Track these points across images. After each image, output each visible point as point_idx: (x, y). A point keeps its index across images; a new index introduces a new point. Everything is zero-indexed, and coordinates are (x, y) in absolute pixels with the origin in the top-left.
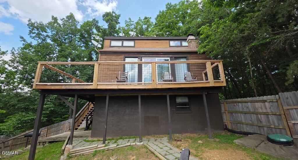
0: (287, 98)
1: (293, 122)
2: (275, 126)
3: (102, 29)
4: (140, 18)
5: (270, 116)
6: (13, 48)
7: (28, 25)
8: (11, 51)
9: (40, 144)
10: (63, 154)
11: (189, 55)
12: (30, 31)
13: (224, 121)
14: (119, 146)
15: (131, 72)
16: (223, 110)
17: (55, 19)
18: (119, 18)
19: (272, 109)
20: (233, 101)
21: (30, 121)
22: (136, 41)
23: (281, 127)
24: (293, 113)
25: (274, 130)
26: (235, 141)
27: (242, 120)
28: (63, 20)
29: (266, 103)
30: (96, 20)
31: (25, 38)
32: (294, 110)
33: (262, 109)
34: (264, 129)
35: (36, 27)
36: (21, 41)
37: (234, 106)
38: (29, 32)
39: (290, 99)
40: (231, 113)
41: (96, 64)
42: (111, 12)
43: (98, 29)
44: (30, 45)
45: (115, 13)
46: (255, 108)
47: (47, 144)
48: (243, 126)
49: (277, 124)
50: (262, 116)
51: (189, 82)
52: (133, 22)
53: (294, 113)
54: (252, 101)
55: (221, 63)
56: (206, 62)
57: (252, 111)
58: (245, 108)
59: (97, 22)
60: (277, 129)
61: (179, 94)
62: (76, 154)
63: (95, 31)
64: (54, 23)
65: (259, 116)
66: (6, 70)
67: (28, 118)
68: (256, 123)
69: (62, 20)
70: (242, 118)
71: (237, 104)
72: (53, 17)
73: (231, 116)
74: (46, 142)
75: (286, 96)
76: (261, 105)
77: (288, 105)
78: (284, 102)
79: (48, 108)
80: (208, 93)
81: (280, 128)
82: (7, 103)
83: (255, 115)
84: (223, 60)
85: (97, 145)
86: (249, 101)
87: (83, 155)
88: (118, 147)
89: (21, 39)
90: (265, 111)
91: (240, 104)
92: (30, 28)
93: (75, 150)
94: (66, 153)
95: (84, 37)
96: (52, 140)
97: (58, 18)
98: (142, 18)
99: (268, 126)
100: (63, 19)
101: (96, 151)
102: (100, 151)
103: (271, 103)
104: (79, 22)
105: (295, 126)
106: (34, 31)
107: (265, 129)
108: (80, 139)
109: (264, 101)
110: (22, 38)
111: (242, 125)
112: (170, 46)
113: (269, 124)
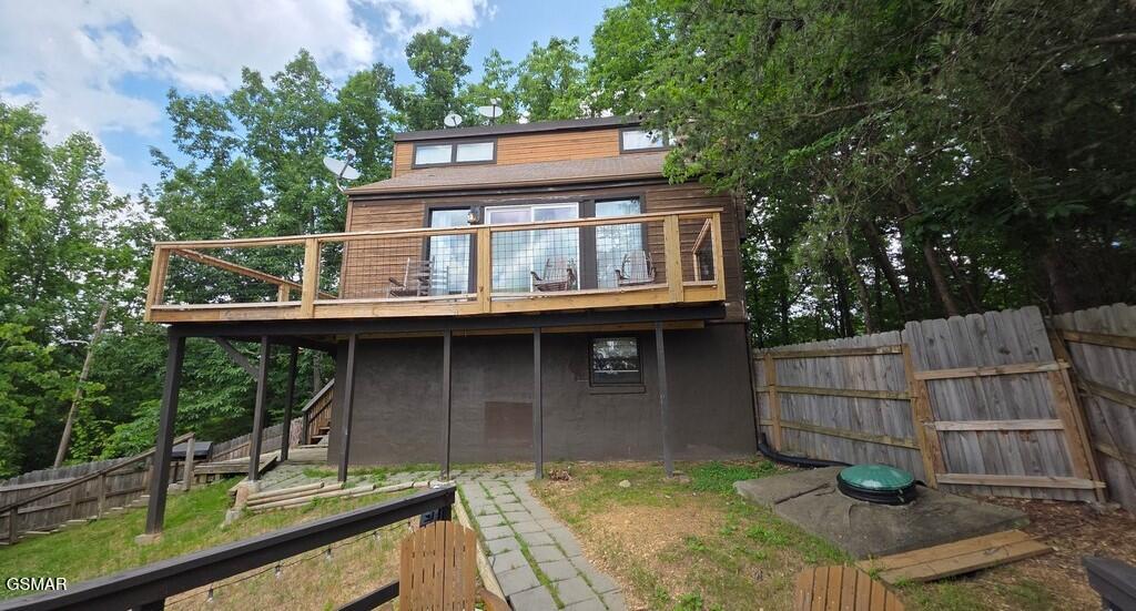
0: (931, 341)
1: (941, 426)
2: (893, 439)
3: (408, 99)
4: (535, 44)
5: (882, 405)
6: (145, 186)
7: (168, 109)
8: (141, 195)
9: (198, 480)
10: (231, 505)
11: (647, 190)
12: (178, 129)
13: (763, 422)
14: (381, 489)
15: (448, 259)
16: (762, 382)
17: (253, 78)
18: (468, 51)
19: (889, 379)
20: (791, 353)
21: (197, 416)
22: (501, 142)
23: (908, 444)
24: (945, 392)
25: (891, 452)
26: (737, 484)
27: (812, 420)
28: (280, 80)
29: (876, 359)
30: (384, 69)
31: (165, 153)
32: (950, 383)
33: (863, 379)
34: (865, 449)
35: (192, 116)
36: (156, 164)
37: (795, 368)
38: (175, 133)
39: (939, 345)
40: (785, 393)
41: (308, 242)
42: (435, 32)
43: (396, 98)
44: (184, 176)
45: (447, 35)
46: (847, 378)
47: (218, 481)
48: (814, 437)
49: (899, 434)
50: (864, 403)
51: (635, 288)
52: (509, 62)
53: (949, 395)
54: (838, 351)
55: (717, 217)
56: (662, 218)
57: (839, 387)
58: (821, 377)
59: (390, 74)
60: (900, 450)
61: (604, 329)
62: (265, 505)
63: (385, 106)
64: (253, 93)
65: (856, 404)
66: (136, 259)
67: (192, 407)
68: (848, 428)
69: (274, 79)
70: (810, 409)
71: (803, 361)
72: (246, 71)
73: (786, 405)
74: (214, 474)
75: (929, 336)
76: (862, 365)
77: (932, 367)
78: (920, 354)
79: (244, 377)
80: (706, 325)
81: (906, 445)
82: (132, 363)
83: (845, 400)
84: (721, 209)
85: (319, 484)
86: (831, 351)
87: (283, 509)
88: (376, 490)
89: (155, 159)
90: (871, 387)
91: (810, 362)
92: (174, 119)
93: (262, 494)
94: (239, 505)
95: (355, 133)
96: (231, 471)
97: (262, 75)
98: (544, 44)
99: (876, 440)
100: (280, 74)
101: (315, 500)
102: (326, 500)
103: (887, 357)
104: (329, 82)
105: (950, 442)
106: (188, 130)
107: (870, 448)
108: (299, 469)
109: (870, 352)
110: (156, 153)
111: (810, 435)
112: (623, 152)
113: (879, 433)
